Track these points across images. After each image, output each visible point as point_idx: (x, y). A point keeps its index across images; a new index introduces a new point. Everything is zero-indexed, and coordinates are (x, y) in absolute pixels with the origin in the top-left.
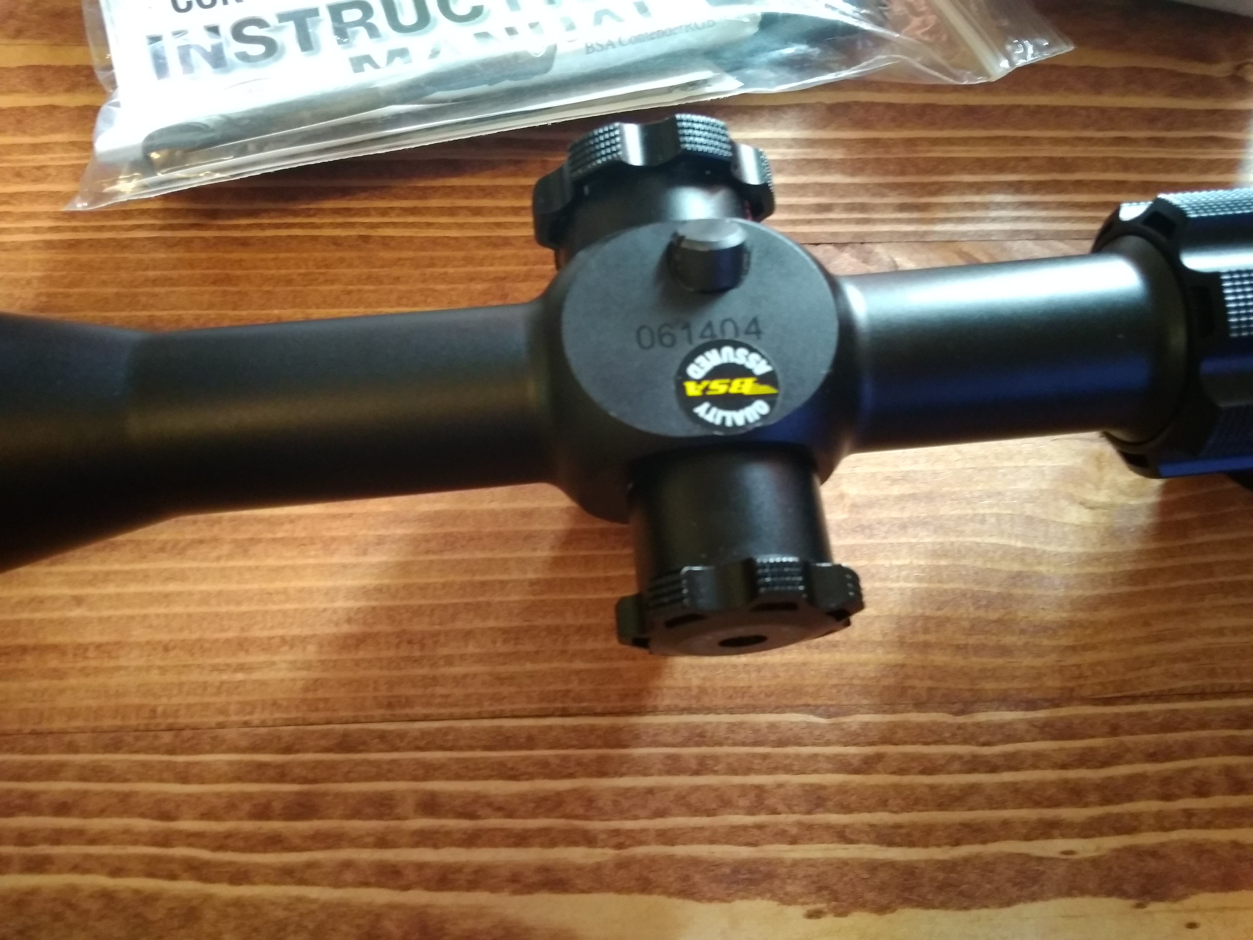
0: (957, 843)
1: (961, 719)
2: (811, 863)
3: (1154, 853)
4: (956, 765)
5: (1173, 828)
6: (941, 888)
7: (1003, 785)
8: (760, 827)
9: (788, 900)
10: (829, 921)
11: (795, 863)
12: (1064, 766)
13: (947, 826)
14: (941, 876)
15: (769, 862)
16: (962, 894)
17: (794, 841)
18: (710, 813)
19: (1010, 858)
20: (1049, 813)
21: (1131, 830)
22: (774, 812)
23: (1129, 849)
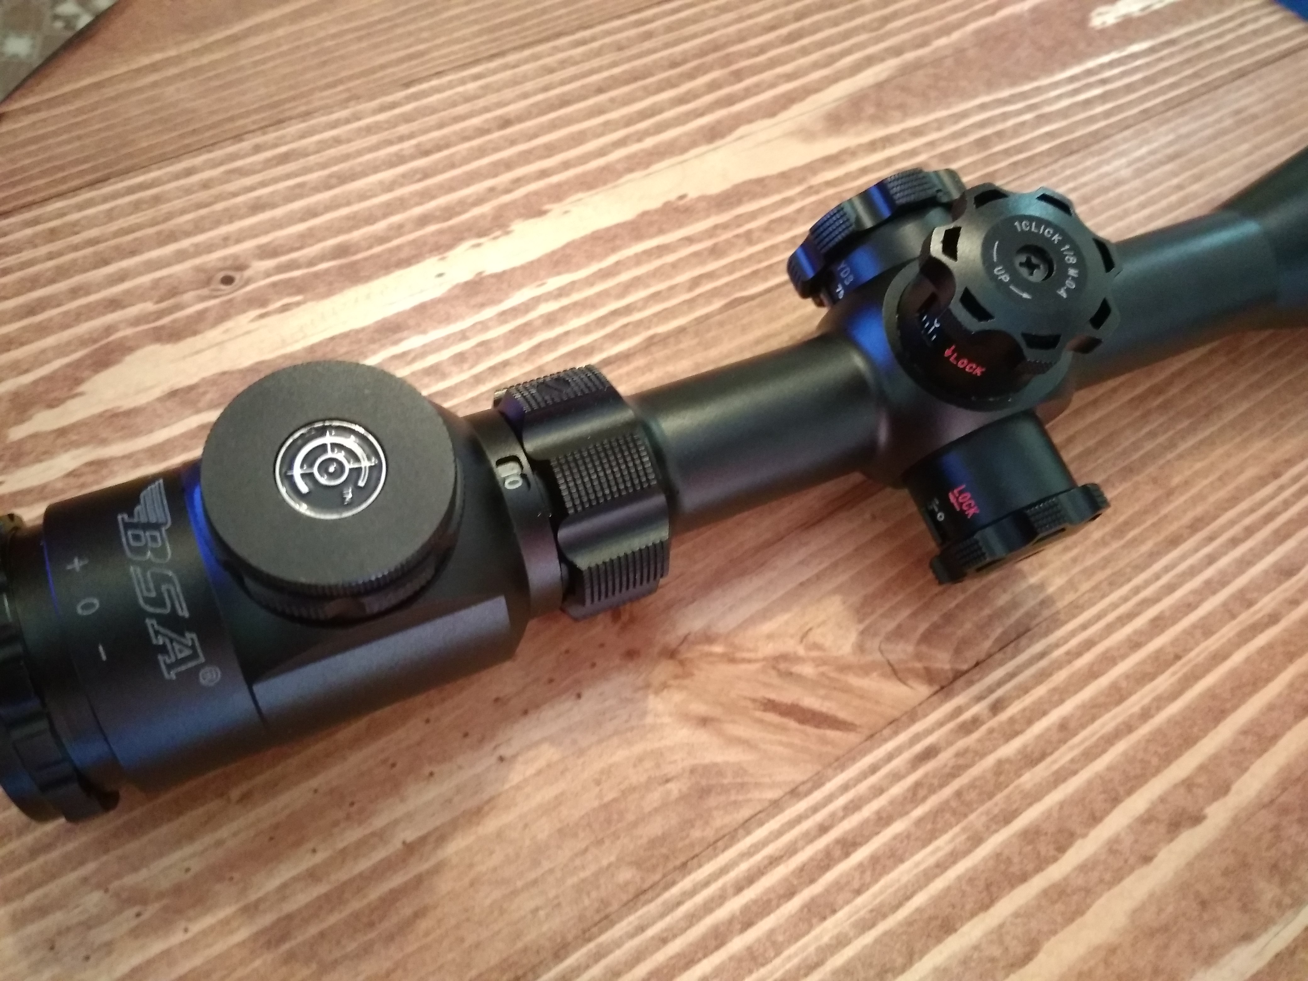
0: (618, 263)
1: (651, 332)
2: (698, 220)
3: (482, 306)
4: (640, 305)
5: (474, 325)
6: (615, 237)
7: (603, 305)
8: (739, 226)
9: (702, 198)
10: (673, 196)
11: (708, 216)
12: (567, 333)
13: (628, 268)
14: (618, 242)
15: (723, 211)
16: (600, 238)
17: (716, 227)
18: (772, 222)
19: (579, 267)
20: (565, 301)
21: (503, 313)
22: (737, 236)
23: (500, 301)
